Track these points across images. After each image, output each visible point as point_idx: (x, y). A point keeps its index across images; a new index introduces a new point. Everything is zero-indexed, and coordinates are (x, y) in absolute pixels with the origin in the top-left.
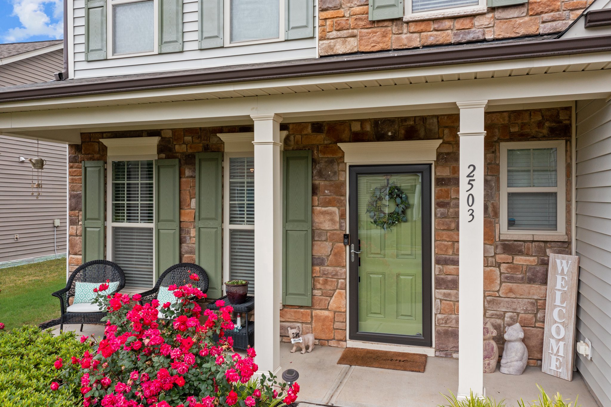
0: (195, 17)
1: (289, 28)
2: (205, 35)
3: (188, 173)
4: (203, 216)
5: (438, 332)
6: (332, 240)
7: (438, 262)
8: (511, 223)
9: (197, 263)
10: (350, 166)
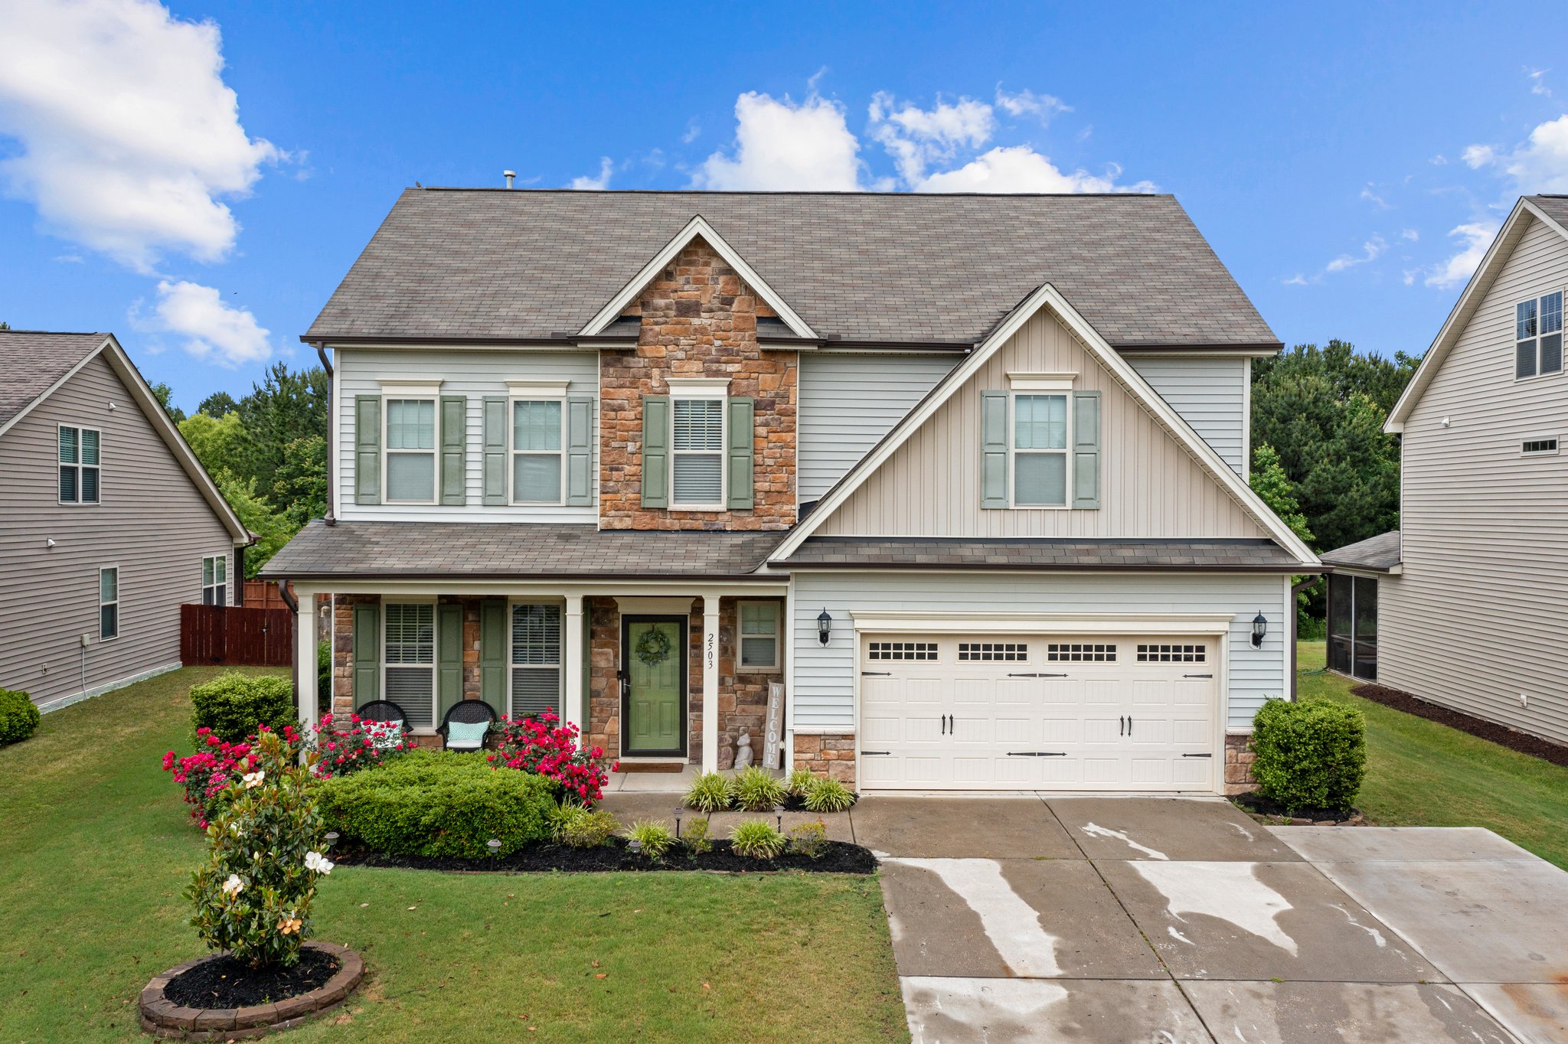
0: (479, 475)
1: (569, 496)
2: (489, 493)
3: (471, 617)
4: (488, 657)
5: (691, 745)
6: (607, 675)
7: (691, 691)
8: (745, 661)
9: (481, 699)
10: (623, 615)
